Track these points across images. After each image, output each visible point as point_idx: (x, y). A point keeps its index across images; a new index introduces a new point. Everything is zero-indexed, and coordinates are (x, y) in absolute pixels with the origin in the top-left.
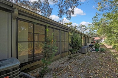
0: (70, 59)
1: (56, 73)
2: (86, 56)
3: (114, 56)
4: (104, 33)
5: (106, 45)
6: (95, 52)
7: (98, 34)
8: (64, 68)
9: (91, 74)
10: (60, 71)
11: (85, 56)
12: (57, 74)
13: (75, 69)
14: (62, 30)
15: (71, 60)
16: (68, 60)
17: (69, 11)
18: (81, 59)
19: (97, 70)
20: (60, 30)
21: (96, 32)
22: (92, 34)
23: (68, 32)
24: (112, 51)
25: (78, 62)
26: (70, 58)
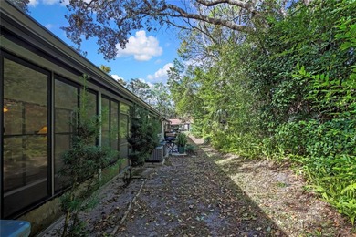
0: (127, 184)
1: (109, 230)
2: (163, 167)
3: (210, 159)
4: (189, 110)
5: (193, 138)
6: (178, 154)
7: (176, 110)
8: (124, 210)
9: (189, 202)
10: (117, 222)
11: (161, 169)
12: (115, 231)
13: (154, 204)
14: (103, 96)
15: (133, 185)
16: (124, 187)
17: (111, 31)
18: (156, 176)
19: (194, 190)
20: (97, 93)
21: (171, 104)
22: (164, 110)
23: (118, 102)
24: (205, 150)
25: (152, 186)
26: (127, 181)
